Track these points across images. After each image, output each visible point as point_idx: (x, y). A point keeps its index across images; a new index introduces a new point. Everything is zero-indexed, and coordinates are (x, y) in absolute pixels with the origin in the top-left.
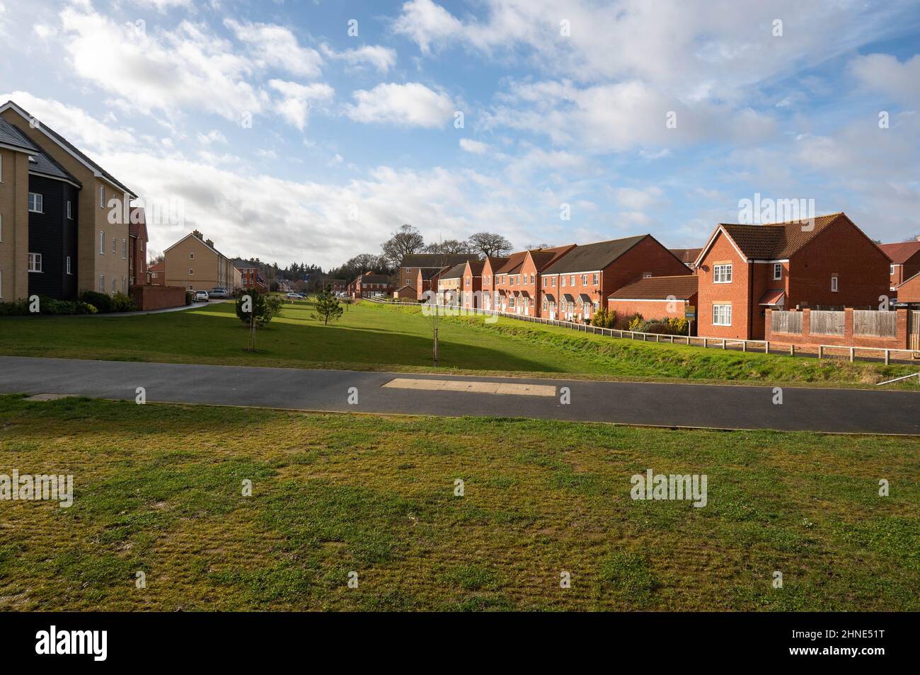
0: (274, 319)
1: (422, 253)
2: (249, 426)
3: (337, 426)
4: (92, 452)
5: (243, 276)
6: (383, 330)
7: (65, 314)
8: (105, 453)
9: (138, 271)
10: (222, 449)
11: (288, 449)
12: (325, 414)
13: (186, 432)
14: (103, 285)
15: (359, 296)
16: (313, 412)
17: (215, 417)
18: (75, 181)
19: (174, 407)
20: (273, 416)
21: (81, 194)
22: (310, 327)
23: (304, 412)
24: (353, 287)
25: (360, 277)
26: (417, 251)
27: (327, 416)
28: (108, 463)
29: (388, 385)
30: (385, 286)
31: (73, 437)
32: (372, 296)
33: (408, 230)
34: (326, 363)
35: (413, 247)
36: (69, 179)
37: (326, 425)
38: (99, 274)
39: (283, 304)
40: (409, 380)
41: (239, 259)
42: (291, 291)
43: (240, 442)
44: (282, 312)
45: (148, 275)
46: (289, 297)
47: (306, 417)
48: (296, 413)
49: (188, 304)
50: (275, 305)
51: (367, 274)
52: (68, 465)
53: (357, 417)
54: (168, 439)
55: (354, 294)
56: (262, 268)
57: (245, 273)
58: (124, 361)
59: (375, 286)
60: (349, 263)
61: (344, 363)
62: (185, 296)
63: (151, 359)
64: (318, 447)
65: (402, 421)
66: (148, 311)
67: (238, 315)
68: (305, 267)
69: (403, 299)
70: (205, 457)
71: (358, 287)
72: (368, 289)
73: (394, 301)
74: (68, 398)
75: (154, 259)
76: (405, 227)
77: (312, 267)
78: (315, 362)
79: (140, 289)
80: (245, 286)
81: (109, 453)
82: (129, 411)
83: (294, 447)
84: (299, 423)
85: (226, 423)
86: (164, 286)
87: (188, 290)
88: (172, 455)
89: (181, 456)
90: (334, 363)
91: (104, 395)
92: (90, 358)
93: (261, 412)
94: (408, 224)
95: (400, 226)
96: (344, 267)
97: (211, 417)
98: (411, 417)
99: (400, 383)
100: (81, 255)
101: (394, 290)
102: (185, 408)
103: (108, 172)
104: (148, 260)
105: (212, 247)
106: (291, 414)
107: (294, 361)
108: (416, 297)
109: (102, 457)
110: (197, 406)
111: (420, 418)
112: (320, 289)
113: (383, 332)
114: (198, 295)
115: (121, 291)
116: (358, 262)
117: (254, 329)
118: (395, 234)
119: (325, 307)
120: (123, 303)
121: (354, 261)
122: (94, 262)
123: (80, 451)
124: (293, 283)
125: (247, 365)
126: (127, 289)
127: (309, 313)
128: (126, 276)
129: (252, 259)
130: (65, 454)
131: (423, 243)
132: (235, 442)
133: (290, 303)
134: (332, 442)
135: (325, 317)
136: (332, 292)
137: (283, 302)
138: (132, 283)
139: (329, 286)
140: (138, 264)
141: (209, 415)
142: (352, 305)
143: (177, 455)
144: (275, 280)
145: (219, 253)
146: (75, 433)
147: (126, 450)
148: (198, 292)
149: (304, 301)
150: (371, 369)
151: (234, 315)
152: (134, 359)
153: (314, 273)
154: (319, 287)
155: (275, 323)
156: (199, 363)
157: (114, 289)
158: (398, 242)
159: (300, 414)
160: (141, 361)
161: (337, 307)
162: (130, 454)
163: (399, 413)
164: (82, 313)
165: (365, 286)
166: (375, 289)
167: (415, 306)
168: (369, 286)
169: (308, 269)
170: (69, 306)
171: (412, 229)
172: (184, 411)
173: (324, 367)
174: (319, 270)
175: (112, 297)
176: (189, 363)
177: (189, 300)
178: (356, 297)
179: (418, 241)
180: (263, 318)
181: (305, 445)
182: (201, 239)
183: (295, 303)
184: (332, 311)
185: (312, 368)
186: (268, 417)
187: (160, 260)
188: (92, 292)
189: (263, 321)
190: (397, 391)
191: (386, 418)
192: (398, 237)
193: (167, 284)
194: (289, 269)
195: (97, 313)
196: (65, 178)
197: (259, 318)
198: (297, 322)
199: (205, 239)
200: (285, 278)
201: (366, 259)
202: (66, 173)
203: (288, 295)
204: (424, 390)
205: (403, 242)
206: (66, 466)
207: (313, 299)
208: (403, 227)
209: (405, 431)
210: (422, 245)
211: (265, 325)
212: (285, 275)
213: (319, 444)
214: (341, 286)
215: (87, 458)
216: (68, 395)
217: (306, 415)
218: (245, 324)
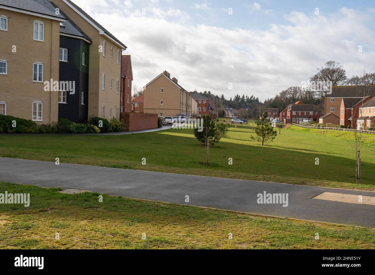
0: (222, 140)
1: (344, 85)
2: (209, 223)
3: (278, 228)
4: (103, 233)
5: (199, 105)
6: (310, 151)
7: (80, 133)
8: (111, 234)
9: (126, 102)
10: (189, 239)
11: (239, 243)
12: (267, 217)
13: (164, 223)
14: (104, 112)
15: (290, 122)
16: (257, 216)
17: (183, 214)
18: (88, 38)
19: (154, 204)
20: (226, 216)
21: (91, 47)
22: (250, 146)
23: (250, 215)
24: (284, 114)
25: (290, 106)
26: (340, 84)
27: (269, 220)
28: (113, 241)
29: (319, 197)
30: (311, 113)
31: (90, 221)
32: (300, 122)
33: (332, 66)
34: (266, 176)
35: (337, 80)
36: (83, 37)
37: (268, 226)
38: (101, 104)
39: (229, 127)
40: (336, 194)
41: (195, 92)
42: (234, 117)
43: (203, 235)
44: (228, 134)
45: (133, 105)
46: (233, 122)
47: (252, 219)
48: (244, 215)
49: (159, 126)
50: (223, 128)
51: (297, 103)
52: (88, 240)
53: (293, 222)
54: (152, 228)
55: (285, 120)
56: (212, 99)
57: (200, 103)
58: (119, 168)
59: (303, 114)
60: (281, 94)
61: (280, 177)
62: (157, 121)
63: (137, 167)
64: (263, 244)
65: (332, 229)
66: (132, 131)
67: (196, 135)
68: (245, 98)
69: (327, 124)
70: (178, 244)
71: (288, 114)
72: (297, 116)
73: (319, 126)
74: (86, 193)
75: (136, 93)
76: (329, 63)
77: (251, 98)
78: (256, 175)
79: (127, 116)
80: (200, 113)
81: (113, 234)
82: (125, 205)
83: (244, 242)
84: (247, 224)
85: (192, 219)
86: (143, 113)
87: (159, 116)
88: (156, 240)
89: (161, 242)
90: (272, 176)
91: (108, 192)
92: (97, 165)
93: (217, 212)
94: (332, 60)
95: (326, 62)
96: (277, 97)
97: (181, 213)
98: (340, 226)
99: (328, 196)
100: (90, 91)
101: (319, 117)
102: (162, 205)
103: (108, 30)
104: (133, 93)
105: (176, 83)
106: (240, 216)
107: (240, 174)
108: (339, 124)
109: (109, 237)
110: (170, 204)
111: (348, 227)
112: (257, 116)
113: (311, 152)
114: (167, 120)
115: (115, 117)
116: (289, 93)
117: (208, 147)
118: (321, 69)
119: (262, 130)
120: (116, 125)
121: (286, 92)
122: (98, 96)
123: (95, 231)
124: (236, 111)
125: (204, 175)
126: (119, 116)
127: (250, 135)
128: (119, 106)
129: (205, 92)
130: (86, 232)
131: (345, 77)
132: (199, 235)
133: (234, 126)
134: (274, 241)
135: (262, 138)
136: (267, 118)
137: (229, 126)
138: (122, 111)
139: (266, 113)
140: (126, 97)
141: (179, 212)
142: (283, 129)
143: (159, 241)
144: (222, 108)
145: (182, 88)
146: (91, 218)
147: (124, 233)
148: (166, 118)
149: (244, 125)
150: (303, 183)
151: (193, 136)
152: (126, 167)
153: (253, 103)
154: (257, 114)
155: (223, 143)
156: (169, 172)
157: (111, 115)
158: (323, 76)
159: (247, 216)
160: (130, 168)
161: (272, 130)
162: (126, 237)
163: (330, 222)
164: (91, 132)
165: (294, 113)
166: (303, 116)
167: (338, 131)
168: (297, 113)
169: (248, 99)
170: (82, 127)
171: (336, 65)
172: (161, 207)
173: (264, 180)
174: (257, 100)
175: (109, 121)
176: (163, 171)
177: (160, 124)
178: (286, 123)
179: (341, 75)
180: (214, 138)
181: (253, 241)
182: (169, 77)
183: (238, 127)
184: (268, 134)
185: (255, 180)
186: (222, 217)
187: (140, 93)
188: (97, 118)
189: (214, 141)
190: (327, 202)
191: (318, 225)
192: (323, 71)
193: (145, 111)
194: (233, 100)
195: (100, 132)
196: (82, 37)
197: (211, 138)
198: (240, 142)
199: (171, 77)
200: (230, 107)
201: (296, 90)
202: (82, 33)
203: (232, 120)
204: (350, 204)
205: (328, 77)
206: (87, 241)
207: (252, 124)
208: (328, 63)
209: (335, 237)
210: (345, 78)
211: (215, 144)
212: (229, 104)
213: (264, 242)
214: (274, 113)
215: (100, 236)
216: (87, 191)
217: (252, 217)
218: (201, 143)
